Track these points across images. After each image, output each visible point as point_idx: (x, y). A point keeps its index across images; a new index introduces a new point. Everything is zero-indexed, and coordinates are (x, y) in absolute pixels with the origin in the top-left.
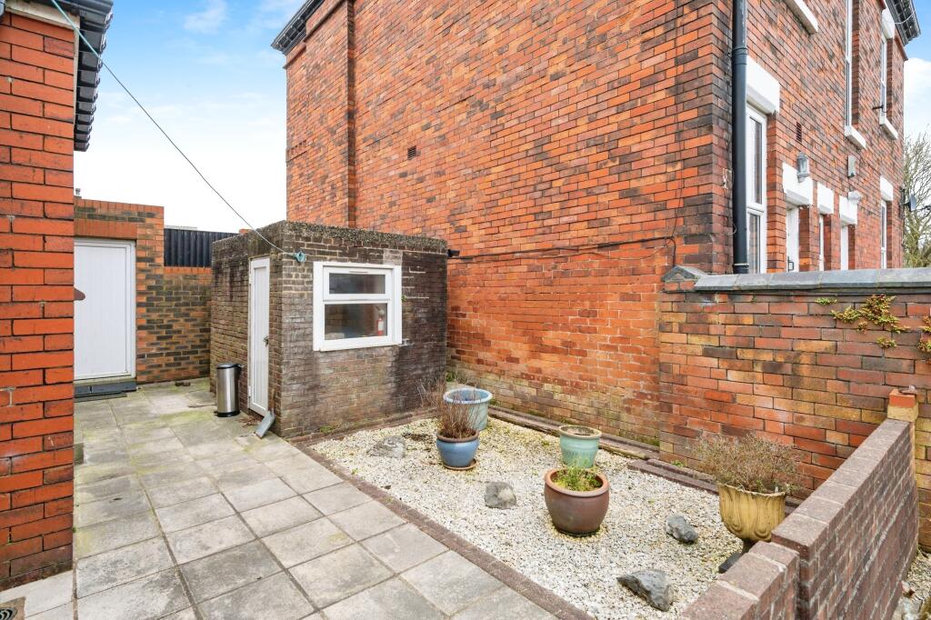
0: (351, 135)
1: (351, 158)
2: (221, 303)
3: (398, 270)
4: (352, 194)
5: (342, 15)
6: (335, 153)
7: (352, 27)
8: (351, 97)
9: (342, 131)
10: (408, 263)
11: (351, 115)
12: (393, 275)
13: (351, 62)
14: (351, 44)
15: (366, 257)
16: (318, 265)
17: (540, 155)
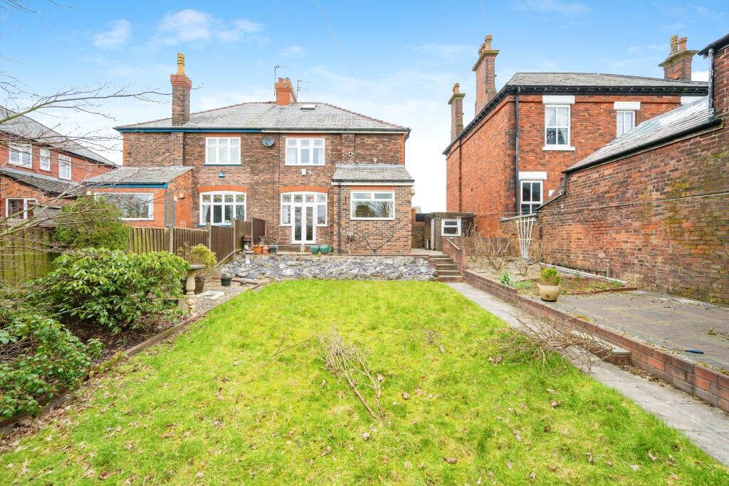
0: (460, 184)
1: (460, 191)
2: (427, 229)
3: (460, 220)
4: (461, 200)
5: (458, 150)
6: (457, 188)
7: (461, 154)
8: (460, 173)
9: (458, 182)
10: (462, 219)
11: (460, 178)
12: (459, 222)
13: (460, 164)
14: (460, 158)
15: (453, 218)
16: (442, 220)
17: (490, 194)
